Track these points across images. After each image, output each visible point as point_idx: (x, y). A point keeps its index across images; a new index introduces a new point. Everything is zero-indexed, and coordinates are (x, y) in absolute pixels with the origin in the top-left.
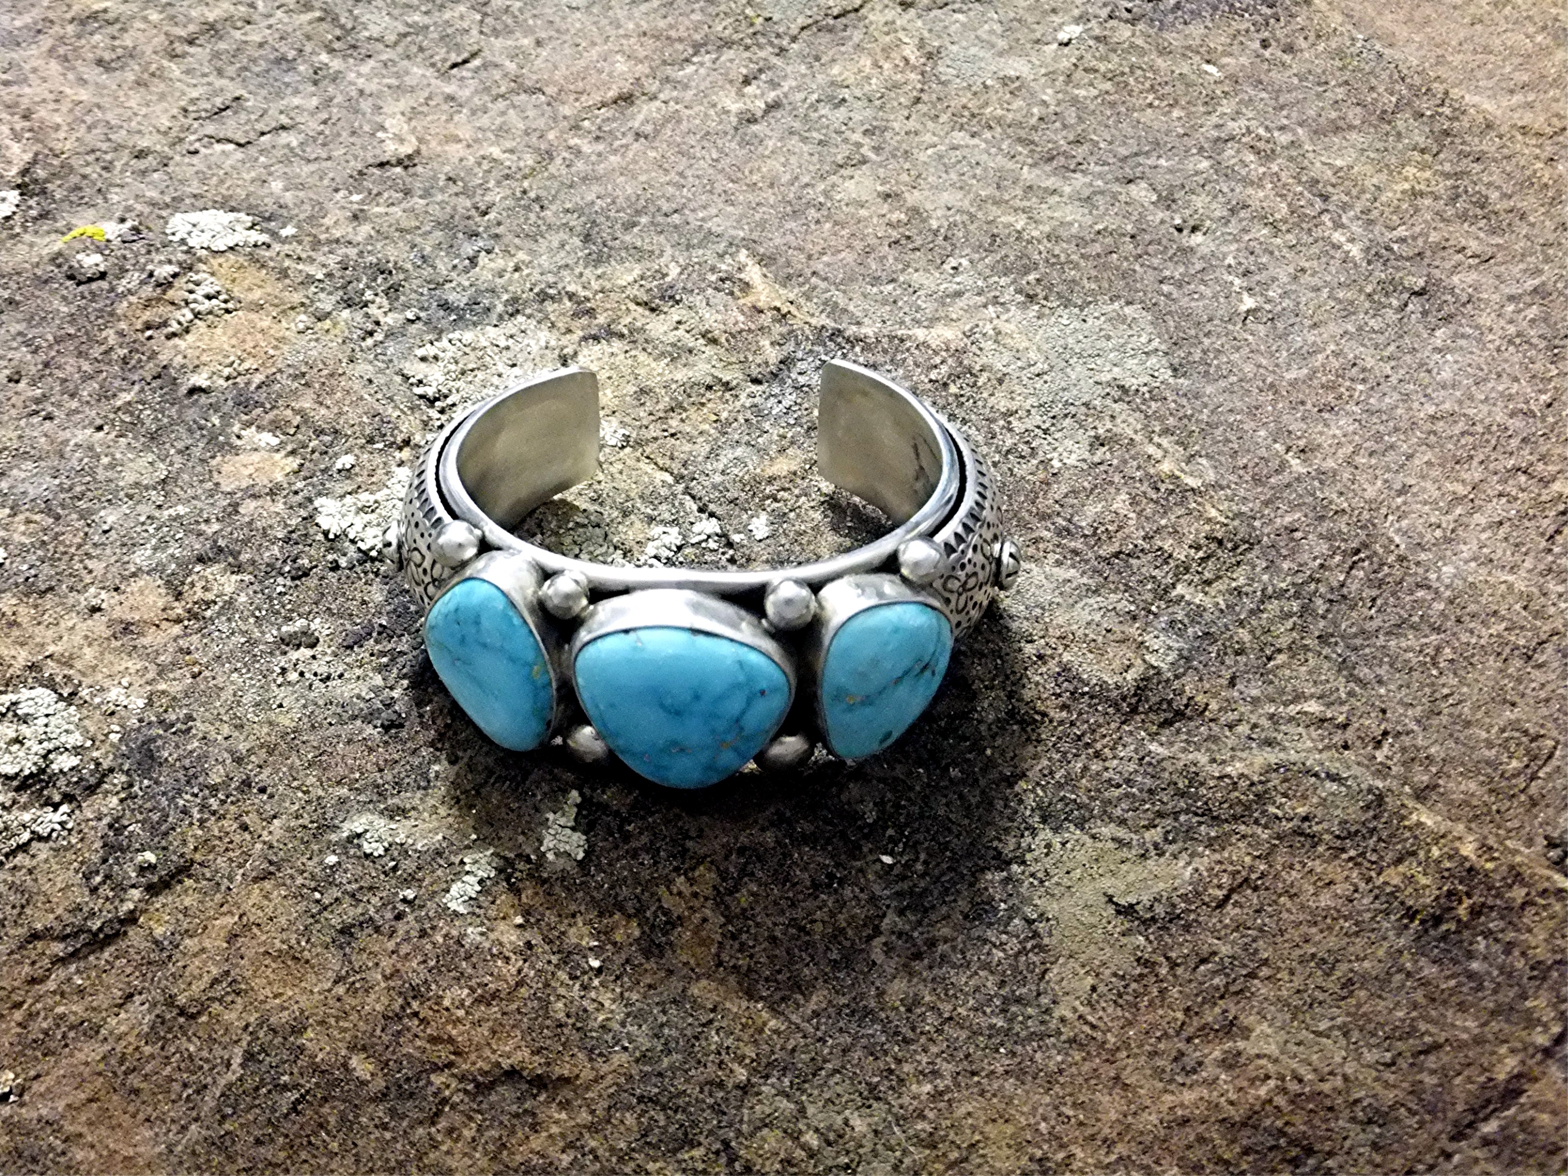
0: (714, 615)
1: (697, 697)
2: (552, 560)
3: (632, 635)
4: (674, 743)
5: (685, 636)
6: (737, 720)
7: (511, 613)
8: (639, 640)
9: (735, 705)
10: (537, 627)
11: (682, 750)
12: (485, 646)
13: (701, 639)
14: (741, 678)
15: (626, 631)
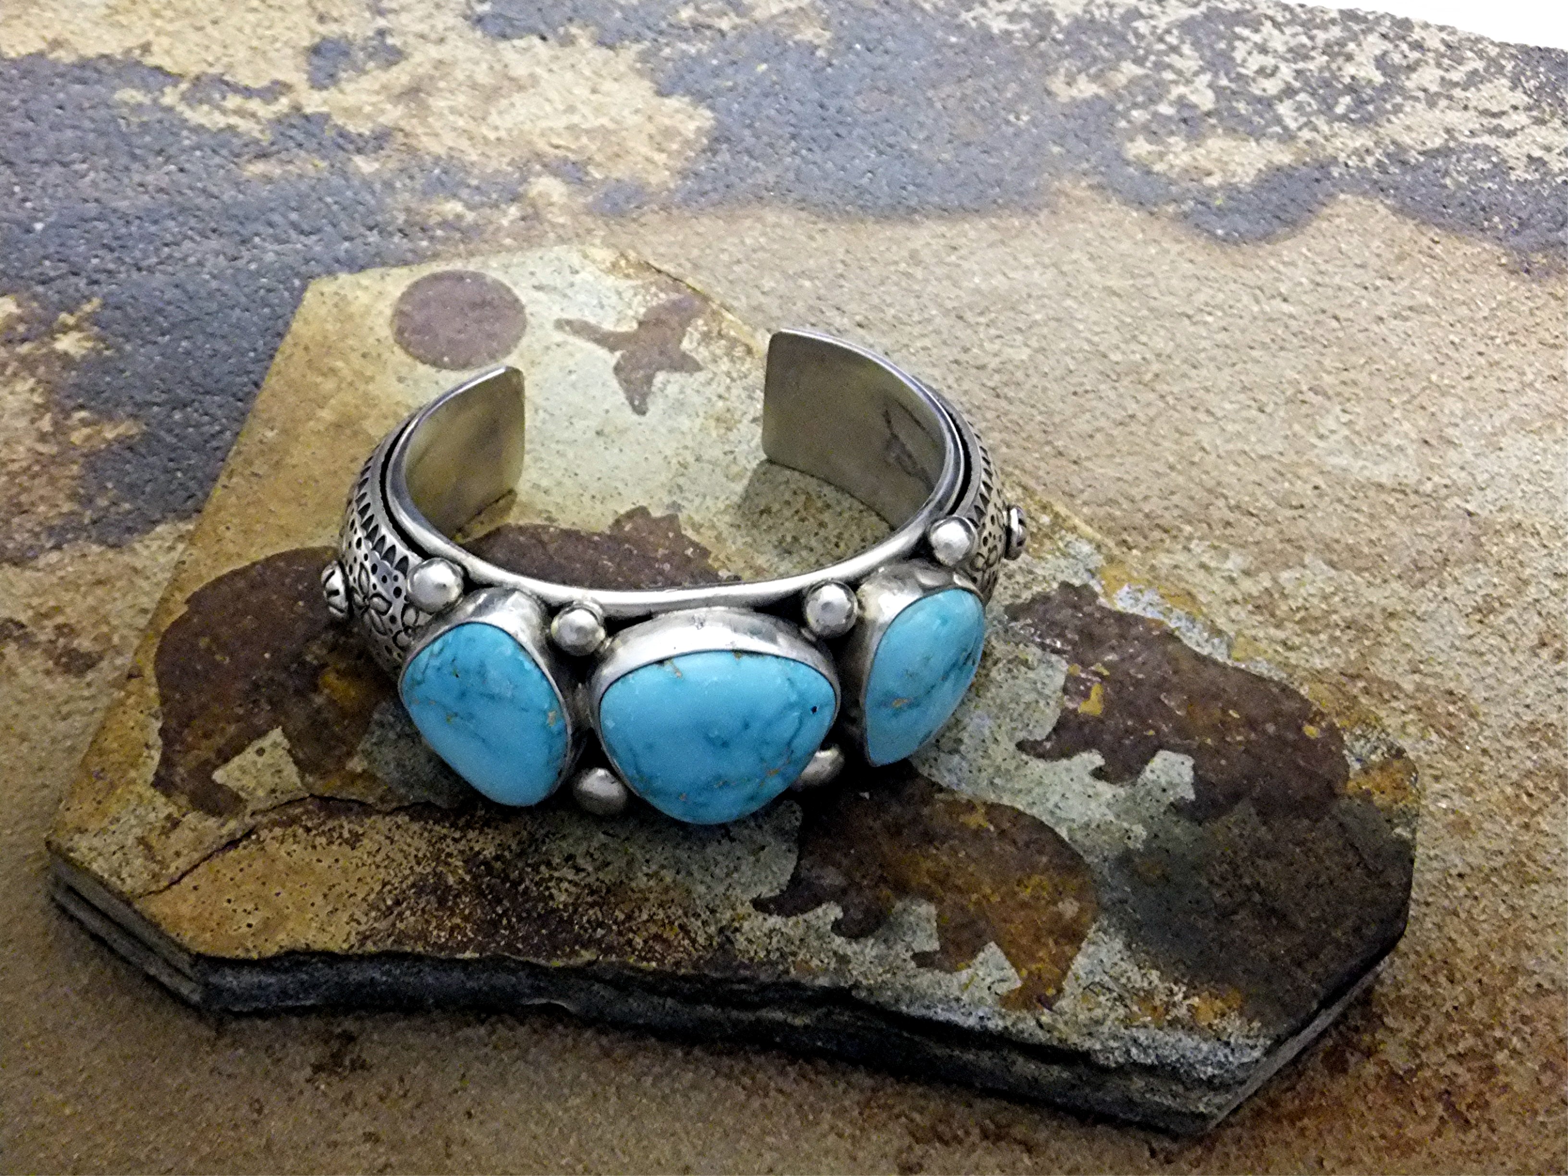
0: (754, 632)
1: (746, 726)
2: (557, 592)
3: (668, 667)
4: (718, 777)
5: (729, 658)
6: (789, 744)
7: (521, 657)
8: (677, 670)
9: (786, 728)
10: (550, 669)
11: (726, 784)
12: (492, 697)
13: (745, 659)
14: (794, 698)
15: (661, 662)
